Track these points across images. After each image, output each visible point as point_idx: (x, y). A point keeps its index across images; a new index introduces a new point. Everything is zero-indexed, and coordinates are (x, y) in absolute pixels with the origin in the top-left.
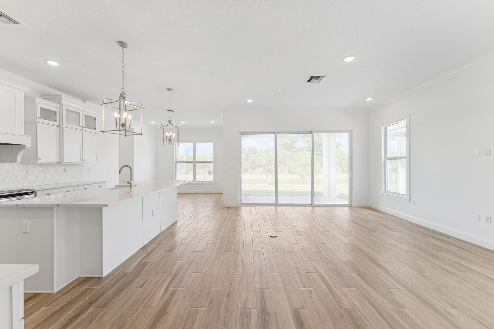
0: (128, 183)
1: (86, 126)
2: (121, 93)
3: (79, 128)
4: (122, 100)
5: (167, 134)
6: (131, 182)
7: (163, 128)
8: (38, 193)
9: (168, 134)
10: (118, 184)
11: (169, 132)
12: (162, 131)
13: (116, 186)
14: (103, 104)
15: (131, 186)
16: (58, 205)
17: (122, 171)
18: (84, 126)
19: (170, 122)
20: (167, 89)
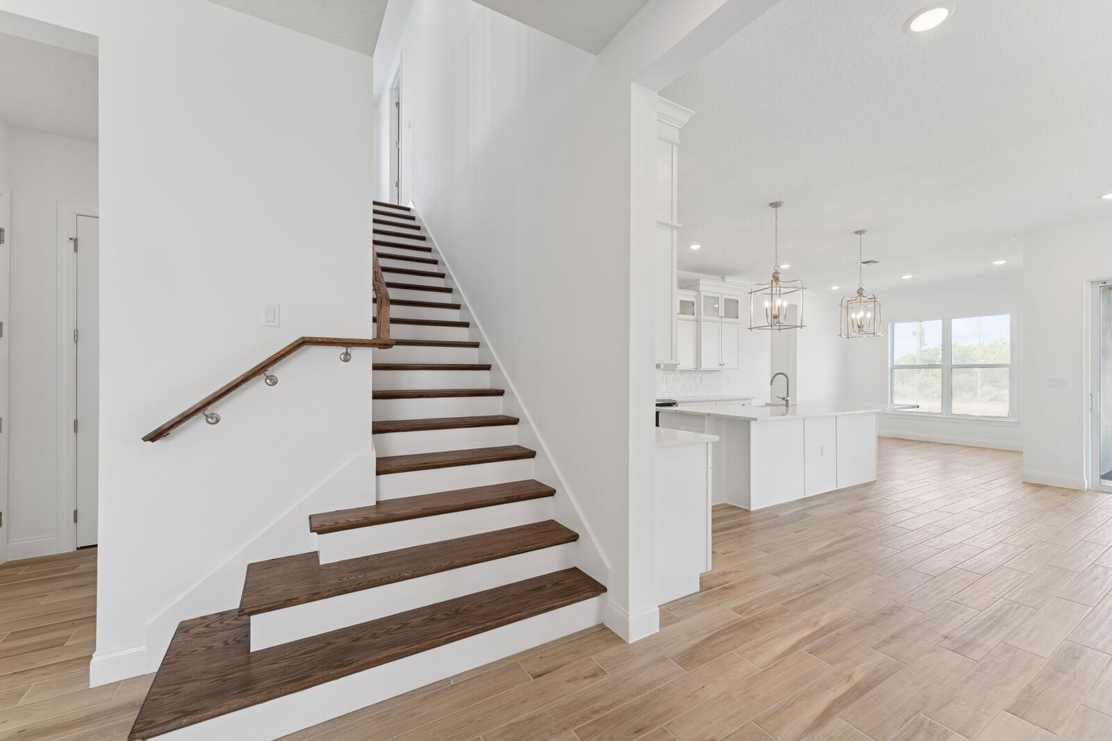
0: (783, 399)
1: (727, 316)
2: (774, 273)
3: (717, 319)
4: (774, 283)
5: (853, 316)
6: (788, 398)
7: (846, 305)
8: (679, 405)
9: (857, 316)
10: (769, 402)
11: (857, 312)
12: (844, 310)
13: (766, 404)
14: (751, 293)
15: (787, 405)
16: (709, 414)
17: (774, 381)
18: (723, 315)
19: (860, 292)
20: (855, 232)
